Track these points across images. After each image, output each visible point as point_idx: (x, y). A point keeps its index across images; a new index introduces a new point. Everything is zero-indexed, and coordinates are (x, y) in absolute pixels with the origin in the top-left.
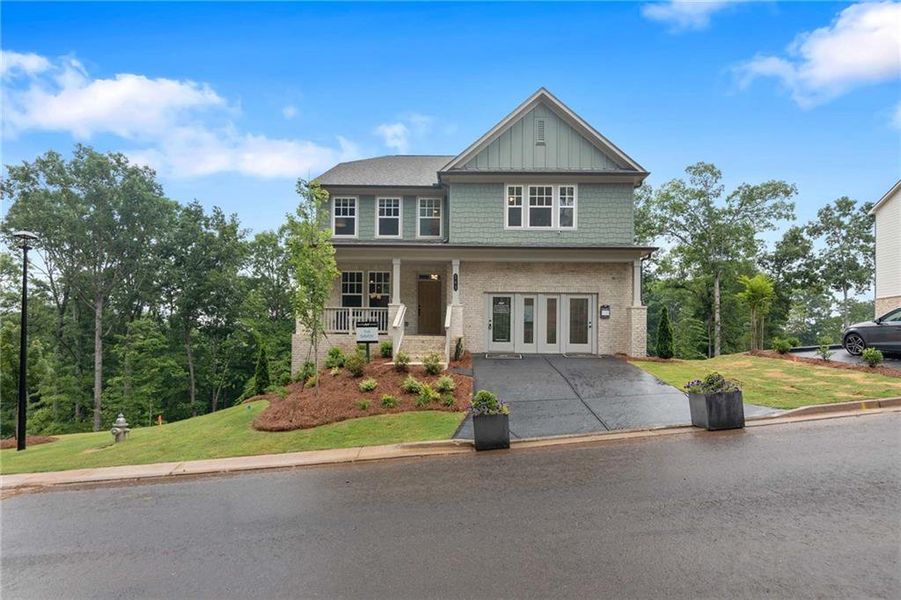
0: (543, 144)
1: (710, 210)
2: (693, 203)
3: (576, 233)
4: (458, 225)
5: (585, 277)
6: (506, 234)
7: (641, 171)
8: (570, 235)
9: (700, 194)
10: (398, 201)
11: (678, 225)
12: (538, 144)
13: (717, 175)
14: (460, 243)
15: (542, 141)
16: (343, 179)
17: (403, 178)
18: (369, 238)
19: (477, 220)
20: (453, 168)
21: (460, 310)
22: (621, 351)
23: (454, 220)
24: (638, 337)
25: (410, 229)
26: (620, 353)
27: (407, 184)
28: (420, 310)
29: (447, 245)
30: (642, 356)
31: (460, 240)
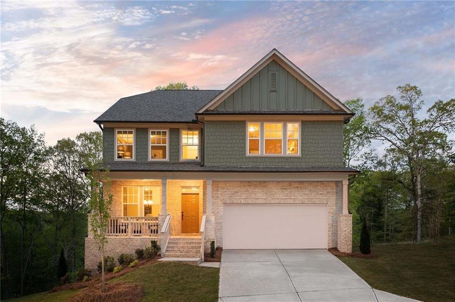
0: (275, 91)
1: (413, 121)
2: (402, 113)
6: (247, 159)
7: (349, 112)
8: (296, 160)
9: (406, 108)
11: (388, 131)
12: (272, 91)
13: (419, 93)
14: (212, 167)
15: (274, 89)
16: (124, 115)
17: (170, 113)
18: (143, 161)
19: (225, 149)
20: (207, 110)
21: (213, 218)
22: (333, 247)
23: (208, 149)
24: (346, 238)
25: (175, 154)
26: (333, 248)
27: (172, 120)
28: (182, 215)
29: (202, 169)
30: (349, 252)
31: (213, 164)
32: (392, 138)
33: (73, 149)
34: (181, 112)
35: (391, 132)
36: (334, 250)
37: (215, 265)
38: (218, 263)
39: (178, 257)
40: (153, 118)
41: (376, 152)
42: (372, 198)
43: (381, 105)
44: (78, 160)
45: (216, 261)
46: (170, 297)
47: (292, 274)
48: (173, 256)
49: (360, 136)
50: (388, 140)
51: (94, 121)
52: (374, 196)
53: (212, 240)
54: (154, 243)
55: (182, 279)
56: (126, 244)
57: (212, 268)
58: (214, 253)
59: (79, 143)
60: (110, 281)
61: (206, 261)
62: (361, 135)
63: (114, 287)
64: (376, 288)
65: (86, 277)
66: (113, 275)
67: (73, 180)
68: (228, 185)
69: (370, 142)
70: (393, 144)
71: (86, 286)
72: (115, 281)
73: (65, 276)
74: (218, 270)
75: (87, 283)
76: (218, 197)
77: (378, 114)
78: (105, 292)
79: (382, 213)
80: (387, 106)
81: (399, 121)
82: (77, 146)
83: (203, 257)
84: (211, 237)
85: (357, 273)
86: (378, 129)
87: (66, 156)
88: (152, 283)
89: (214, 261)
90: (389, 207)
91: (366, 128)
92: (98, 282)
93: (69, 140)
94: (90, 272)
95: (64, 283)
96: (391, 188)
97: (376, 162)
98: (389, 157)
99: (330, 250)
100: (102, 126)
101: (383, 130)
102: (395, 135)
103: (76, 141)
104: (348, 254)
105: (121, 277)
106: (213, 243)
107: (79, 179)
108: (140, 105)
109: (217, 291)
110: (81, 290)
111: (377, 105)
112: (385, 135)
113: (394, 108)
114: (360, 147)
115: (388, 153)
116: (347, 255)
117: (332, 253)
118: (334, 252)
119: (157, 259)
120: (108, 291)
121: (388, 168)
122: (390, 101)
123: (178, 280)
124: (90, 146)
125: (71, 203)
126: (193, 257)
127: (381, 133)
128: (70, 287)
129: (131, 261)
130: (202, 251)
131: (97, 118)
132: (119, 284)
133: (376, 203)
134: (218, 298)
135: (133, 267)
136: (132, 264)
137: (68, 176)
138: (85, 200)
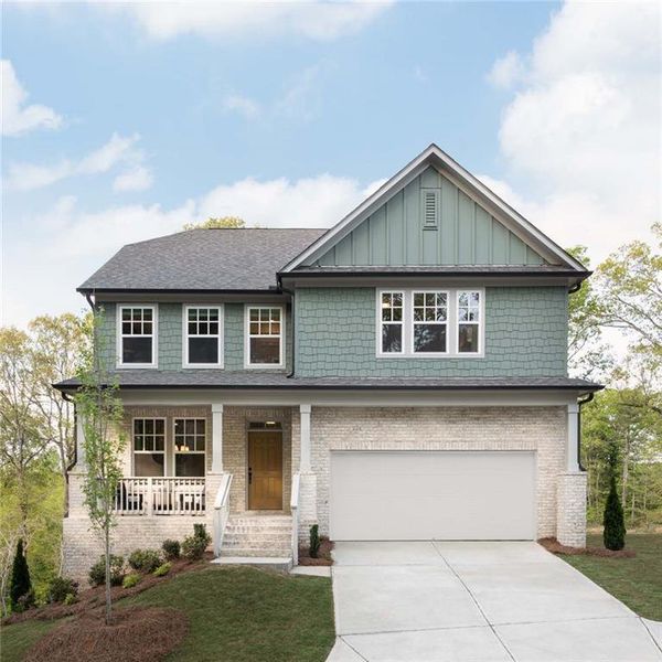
0: (434, 229)
3: (482, 362)
4: (308, 351)
5: (496, 427)
6: (380, 364)
7: (579, 269)
8: (474, 365)
10: (217, 311)
11: (636, 310)
12: (427, 229)
14: (311, 378)
15: (432, 224)
16: (134, 277)
17: (223, 274)
18: (173, 367)
19: (335, 343)
20: (299, 267)
21: (313, 480)
22: (548, 535)
23: (303, 343)
24: (573, 518)
25: (235, 354)
26: (547, 539)
27: (229, 287)
28: (250, 474)
29: (291, 382)
30: (580, 546)
31: (311, 374)
32: (643, 323)
33: (21, 346)
34: (245, 271)
35: (642, 313)
36: (550, 543)
37: (320, 571)
38: (327, 568)
39: (247, 556)
40: (191, 282)
41: (610, 351)
42: (597, 442)
43: (621, 259)
44: (31, 369)
45: (323, 565)
46: (240, 635)
47: (476, 589)
48: (237, 555)
49: (580, 321)
50: (635, 327)
51: (78, 290)
52: (603, 438)
53: (313, 524)
54: (200, 529)
55: (261, 598)
56: (143, 531)
57: (317, 577)
58: (316, 548)
59: (34, 336)
60: (118, 603)
61: (301, 563)
62: (582, 318)
63: (128, 616)
64: (647, 616)
65: (69, 596)
66: (123, 592)
67: (23, 407)
68: (340, 413)
69: (600, 332)
70: (646, 336)
71: (71, 614)
72: (130, 604)
73: (27, 595)
74: (329, 581)
75: (72, 608)
76: (321, 439)
77: (615, 276)
78: (112, 625)
79: (617, 470)
80: (633, 262)
81: (655, 290)
82: (30, 341)
83: (296, 556)
84: (311, 518)
85: (605, 588)
86: (616, 307)
87: (8, 360)
88: (202, 607)
89: (318, 565)
90: (632, 458)
91: (593, 305)
92: (94, 604)
93: (14, 330)
94: (76, 585)
95: (27, 608)
96: (634, 422)
97: (609, 370)
98: (634, 361)
99: (543, 542)
100: (93, 298)
101: (624, 309)
102: (647, 316)
103: (28, 333)
104: (579, 550)
105: (141, 596)
106: (315, 528)
107: (34, 407)
108: (163, 258)
109: (331, 624)
110: (64, 621)
111: (613, 259)
112: (629, 318)
113: (646, 266)
114: (580, 342)
115: (633, 355)
116: (579, 552)
117: (547, 548)
118: (552, 546)
119: (208, 559)
120: (118, 624)
121: (633, 384)
122: (639, 253)
123: (254, 602)
124: (54, 340)
125: (17, 452)
126: (277, 556)
127: (621, 315)
128: (40, 615)
129: (157, 564)
130: (294, 543)
131: (82, 283)
132: (138, 610)
133: (606, 451)
134: (335, 637)
135: (161, 575)
136: (159, 570)
137: (11, 399)
138: (44, 447)
